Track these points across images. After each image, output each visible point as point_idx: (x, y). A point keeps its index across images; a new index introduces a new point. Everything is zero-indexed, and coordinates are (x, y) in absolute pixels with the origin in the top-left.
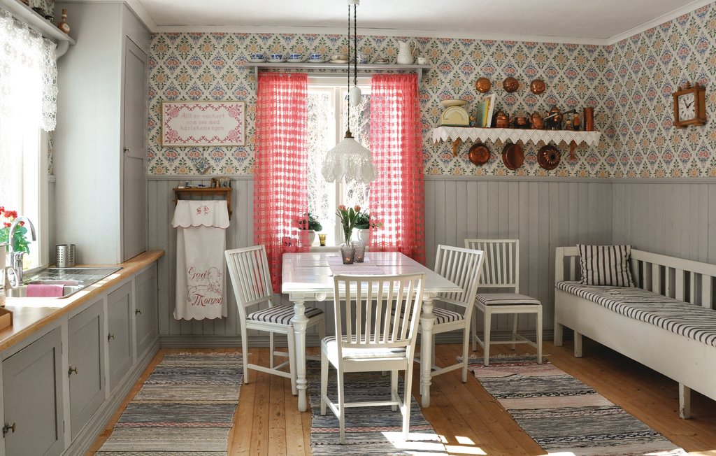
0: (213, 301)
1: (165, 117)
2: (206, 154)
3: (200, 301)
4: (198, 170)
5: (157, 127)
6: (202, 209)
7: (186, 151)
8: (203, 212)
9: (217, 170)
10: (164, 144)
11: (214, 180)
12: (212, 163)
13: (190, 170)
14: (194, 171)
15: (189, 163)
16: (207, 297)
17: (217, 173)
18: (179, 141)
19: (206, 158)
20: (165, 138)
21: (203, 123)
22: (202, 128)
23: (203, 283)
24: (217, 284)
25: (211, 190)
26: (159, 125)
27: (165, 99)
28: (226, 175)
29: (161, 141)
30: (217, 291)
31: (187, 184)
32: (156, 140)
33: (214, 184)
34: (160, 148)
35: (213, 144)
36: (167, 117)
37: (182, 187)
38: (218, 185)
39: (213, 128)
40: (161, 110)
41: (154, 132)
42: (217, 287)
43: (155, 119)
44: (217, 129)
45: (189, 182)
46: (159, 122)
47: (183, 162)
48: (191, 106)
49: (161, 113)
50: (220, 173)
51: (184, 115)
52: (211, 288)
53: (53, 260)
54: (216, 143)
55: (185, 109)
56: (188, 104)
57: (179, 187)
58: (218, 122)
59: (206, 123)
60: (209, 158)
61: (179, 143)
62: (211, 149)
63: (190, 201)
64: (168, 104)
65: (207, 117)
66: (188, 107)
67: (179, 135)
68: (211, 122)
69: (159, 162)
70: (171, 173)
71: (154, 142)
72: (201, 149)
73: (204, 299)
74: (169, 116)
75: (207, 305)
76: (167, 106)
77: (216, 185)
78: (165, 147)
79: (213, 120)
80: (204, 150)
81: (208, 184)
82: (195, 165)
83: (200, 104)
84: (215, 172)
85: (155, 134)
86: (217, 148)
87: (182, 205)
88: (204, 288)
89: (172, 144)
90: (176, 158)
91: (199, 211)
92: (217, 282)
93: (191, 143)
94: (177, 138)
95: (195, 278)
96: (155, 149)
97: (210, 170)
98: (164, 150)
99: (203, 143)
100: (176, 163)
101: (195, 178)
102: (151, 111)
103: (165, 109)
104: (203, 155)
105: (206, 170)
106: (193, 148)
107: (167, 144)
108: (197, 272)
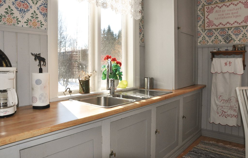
0: (232, 116)
1: (206, 14)
2: (230, 32)
3: (224, 114)
4: (225, 41)
5: (202, 20)
6: (228, 63)
7: (218, 31)
8: (228, 65)
9: (237, 41)
10: (206, 28)
11: (234, 46)
12: (234, 37)
13: (221, 41)
14: (223, 42)
15: (220, 38)
16: (229, 113)
17: (237, 42)
18: (214, 26)
19: (230, 34)
20: (206, 25)
21: (228, 14)
22: (227, 18)
23: (227, 105)
24: (235, 106)
25: (233, 52)
26: (203, 19)
27: (206, 4)
28: (242, 43)
29: (205, 27)
30: (235, 110)
31: (219, 49)
32: (202, 26)
33: (234, 49)
34: (204, 31)
35: (234, 26)
36: (207, 14)
37: (216, 51)
38: (237, 49)
39: (234, 17)
40: (204, 11)
41: (200, 23)
42: (235, 108)
43: (201, 15)
44: (237, 16)
45: (220, 48)
46: (203, 17)
47: (216, 37)
48: (220, 6)
49: (204, 12)
50: (238, 42)
51: (217, 11)
52: (231, 108)
53: (142, 85)
54: (236, 25)
55: (217, 8)
56: (218, 5)
57: (214, 51)
58: (237, 13)
59: (229, 14)
60: (231, 34)
61: (214, 27)
62: (233, 29)
63: (221, 59)
64: (207, 7)
65: (230, 10)
66: (219, 7)
67: (214, 23)
68: (232, 13)
69: (204, 38)
70: (210, 43)
71: (201, 27)
72: (227, 29)
73: (226, 114)
74: (208, 13)
75: (228, 117)
76: (207, 8)
77: (235, 49)
78: (206, 29)
79: (234, 11)
80: (229, 30)
81: (230, 49)
82: (223, 39)
83: (226, 4)
84: (236, 42)
85: (201, 24)
86: (237, 28)
87: (216, 61)
88: (227, 108)
89: (210, 28)
90: (213, 36)
91: (226, 64)
92: (235, 105)
93: (221, 26)
94: (213, 24)
95: (222, 101)
96: (201, 32)
97: (232, 41)
98: (206, 31)
99: (228, 26)
100: (213, 38)
101: (224, 46)
102: (198, 12)
103: (206, 10)
104: (228, 32)
105: (230, 41)
106: (223, 29)
107: (208, 28)
108: (224, 98)
